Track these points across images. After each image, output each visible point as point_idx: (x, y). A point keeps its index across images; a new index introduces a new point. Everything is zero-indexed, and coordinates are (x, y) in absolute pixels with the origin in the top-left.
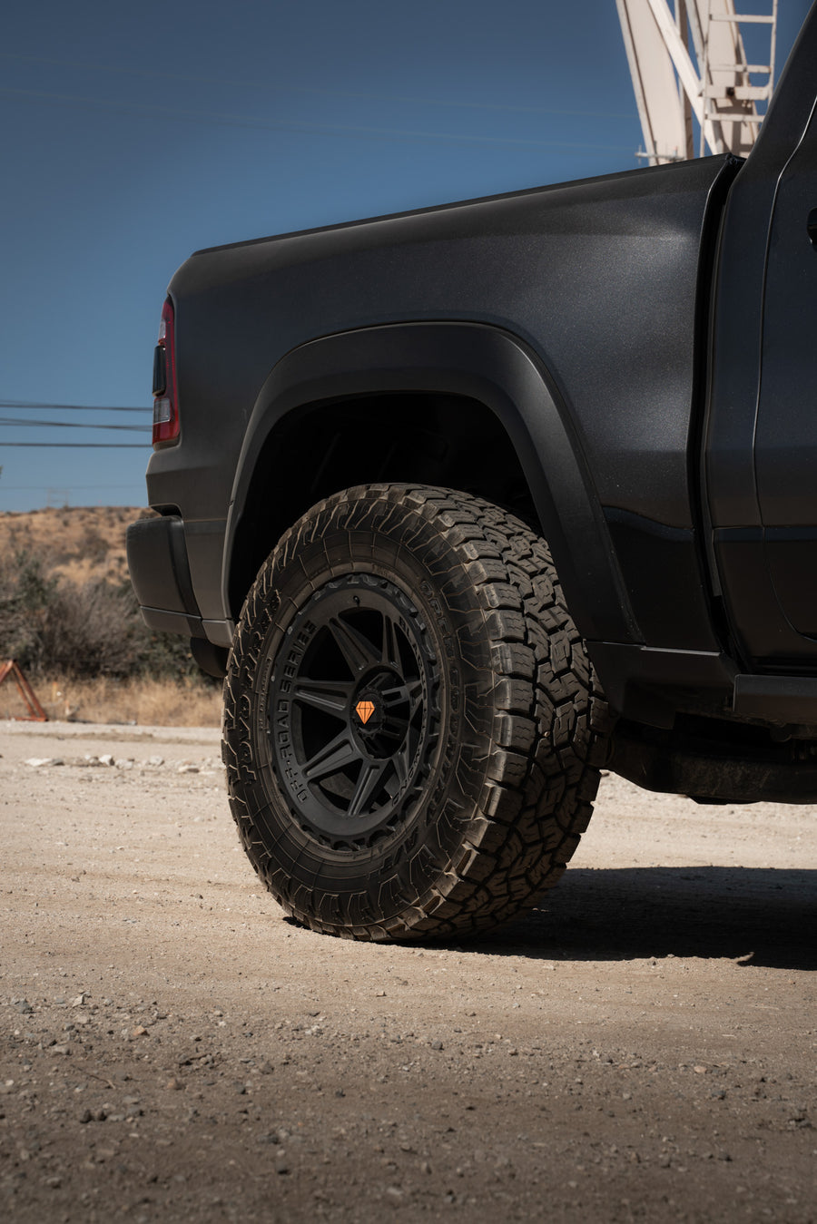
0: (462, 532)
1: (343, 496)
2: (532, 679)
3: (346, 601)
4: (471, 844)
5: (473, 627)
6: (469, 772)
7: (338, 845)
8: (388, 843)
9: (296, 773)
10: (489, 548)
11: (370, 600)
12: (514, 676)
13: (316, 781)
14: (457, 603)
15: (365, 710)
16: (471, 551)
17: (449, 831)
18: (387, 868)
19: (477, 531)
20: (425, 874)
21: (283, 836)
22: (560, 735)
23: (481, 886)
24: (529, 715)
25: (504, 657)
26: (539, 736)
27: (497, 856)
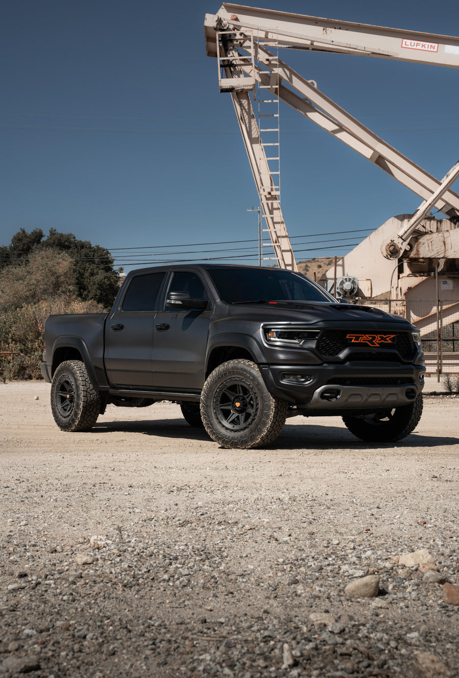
0: (77, 369)
1: (63, 363)
2: (87, 391)
3: (64, 379)
4: (79, 416)
5: (78, 384)
6: (78, 405)
7: (65, 418)
8: (70, 417)
9: (59, 406)
10: (81, 371)
11: (67, 379)
12: (83, 391)
13: (63, 408)
14: (76, 380)
15: (68, 396)
16: (78, 372)
17: (76, 414)
18: (69, 421)
19: (80, 369)
20: (73, 421)
21: (58, 416)
22: (92, 399)
23: (82, 422)
24: (86, 396)
25: (81, 388)
26: (88, 400)
27: (84, 417)
